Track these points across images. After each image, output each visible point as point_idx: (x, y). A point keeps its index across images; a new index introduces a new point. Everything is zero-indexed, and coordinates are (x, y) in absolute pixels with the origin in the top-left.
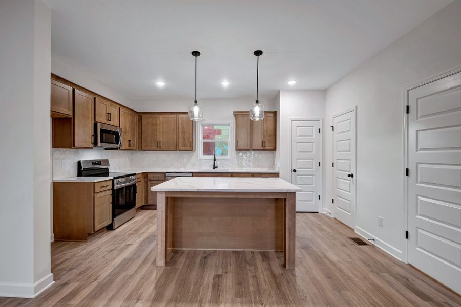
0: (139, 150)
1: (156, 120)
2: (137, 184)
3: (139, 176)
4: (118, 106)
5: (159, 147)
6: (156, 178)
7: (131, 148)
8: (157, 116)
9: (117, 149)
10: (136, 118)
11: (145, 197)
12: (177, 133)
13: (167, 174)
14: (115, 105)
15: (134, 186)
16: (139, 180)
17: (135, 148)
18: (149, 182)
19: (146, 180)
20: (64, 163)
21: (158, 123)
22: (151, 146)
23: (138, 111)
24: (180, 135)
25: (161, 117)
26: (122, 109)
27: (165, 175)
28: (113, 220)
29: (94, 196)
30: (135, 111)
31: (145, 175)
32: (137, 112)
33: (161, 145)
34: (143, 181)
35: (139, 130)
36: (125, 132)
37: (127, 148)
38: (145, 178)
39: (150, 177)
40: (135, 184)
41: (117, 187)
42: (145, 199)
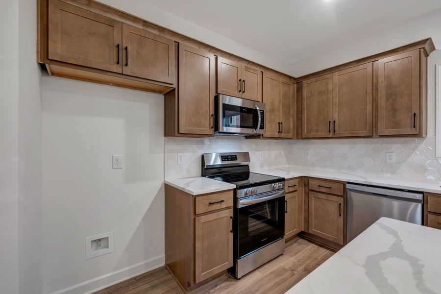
0: (297, 139)
1: (327, 84)
2: (287, 197)
3: (292, 183)
4: (260, 70)
5: (333, 133)
6: (324, 190)
7: (283, 135)
8: (328, 76)
9: (258, 136)
10: (293, 88)
11: (305, 219)
12: (375, 101)
13: (348, 186)
14: (254, 67)
15: (281, 201)
16: (291, 189)
17: (290, 135)
18: (312, 194)
19: (307, 190)
20: (181, 157)
21: (330, 87)
22: (317, 131)
23: (296, 77)
24: (382, 102)
25: (336, 76)
26: (266, 74)
27: (344, 186)
28: (235, 262)
29: (195, 218)
30: (290, 77)
31: (305, 181)
32: (294, 78)
33: (337, 128)
34: (302, 190)
35: (297, 107)
36: (272, 110)
37: (277, 135)
38: (305, 186)
39: (313, 185)
40: (284, 197)
41: (243, 203)
42: (305, 222)
